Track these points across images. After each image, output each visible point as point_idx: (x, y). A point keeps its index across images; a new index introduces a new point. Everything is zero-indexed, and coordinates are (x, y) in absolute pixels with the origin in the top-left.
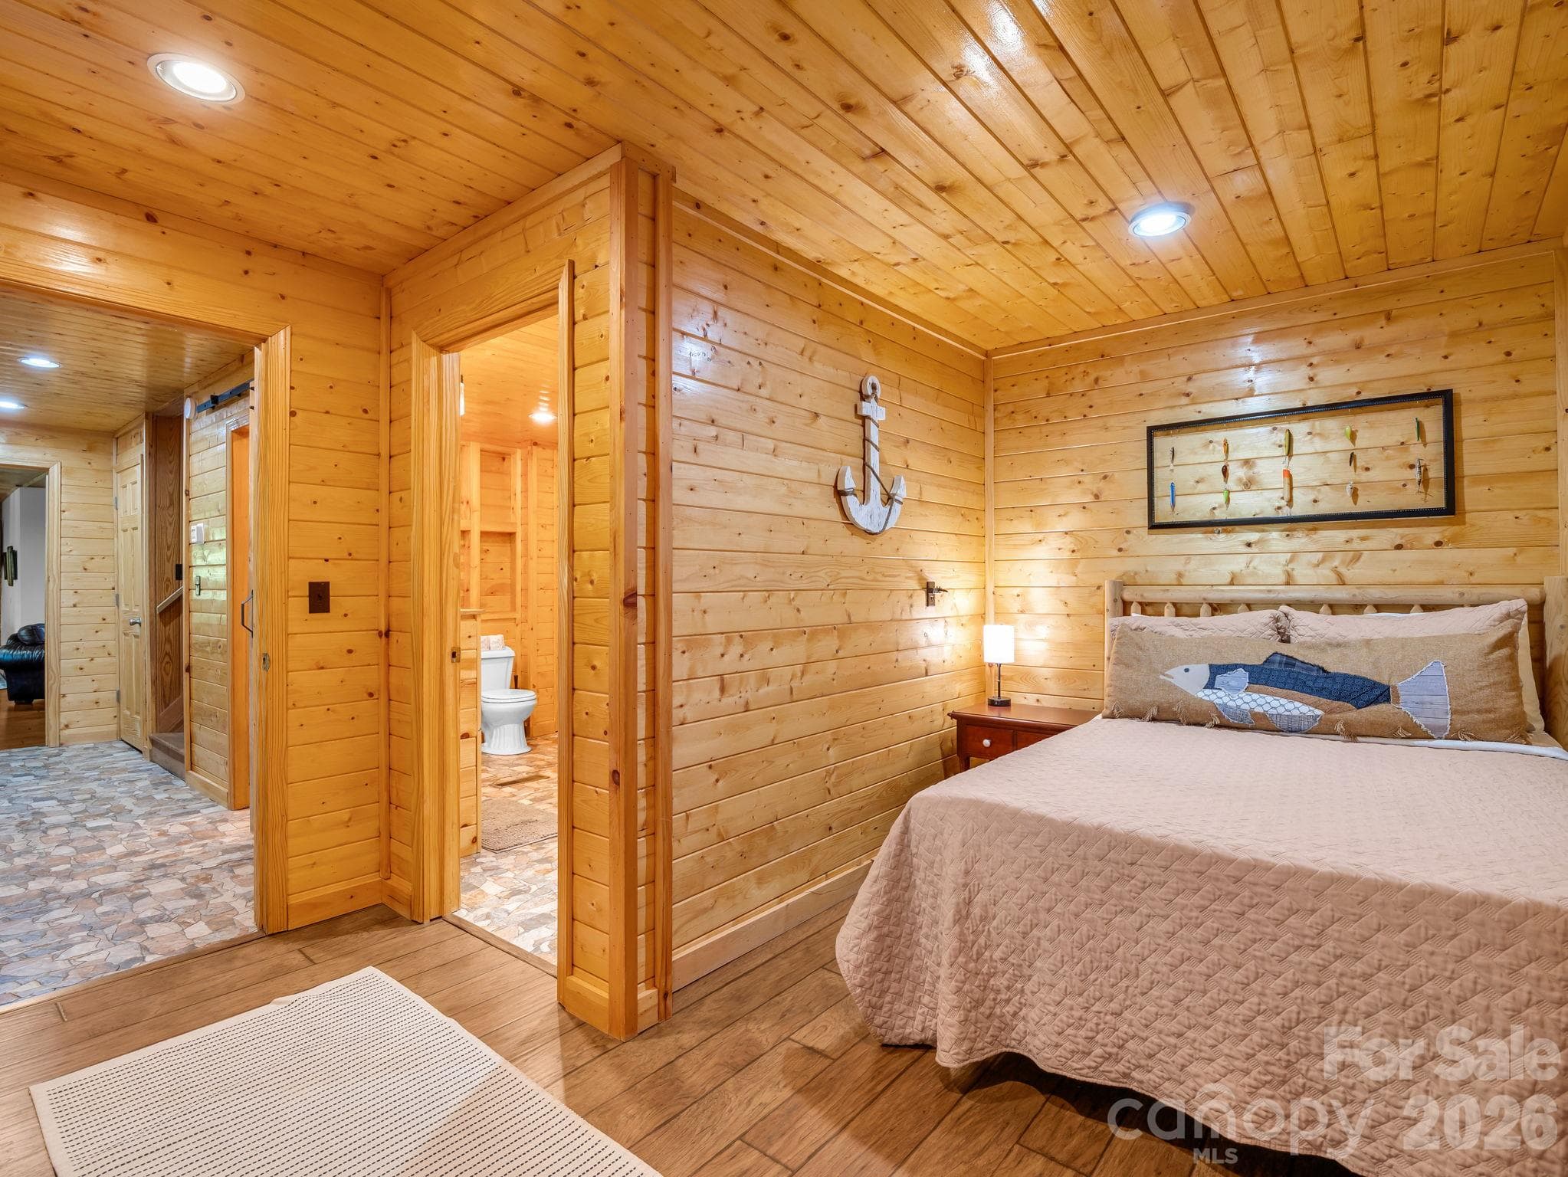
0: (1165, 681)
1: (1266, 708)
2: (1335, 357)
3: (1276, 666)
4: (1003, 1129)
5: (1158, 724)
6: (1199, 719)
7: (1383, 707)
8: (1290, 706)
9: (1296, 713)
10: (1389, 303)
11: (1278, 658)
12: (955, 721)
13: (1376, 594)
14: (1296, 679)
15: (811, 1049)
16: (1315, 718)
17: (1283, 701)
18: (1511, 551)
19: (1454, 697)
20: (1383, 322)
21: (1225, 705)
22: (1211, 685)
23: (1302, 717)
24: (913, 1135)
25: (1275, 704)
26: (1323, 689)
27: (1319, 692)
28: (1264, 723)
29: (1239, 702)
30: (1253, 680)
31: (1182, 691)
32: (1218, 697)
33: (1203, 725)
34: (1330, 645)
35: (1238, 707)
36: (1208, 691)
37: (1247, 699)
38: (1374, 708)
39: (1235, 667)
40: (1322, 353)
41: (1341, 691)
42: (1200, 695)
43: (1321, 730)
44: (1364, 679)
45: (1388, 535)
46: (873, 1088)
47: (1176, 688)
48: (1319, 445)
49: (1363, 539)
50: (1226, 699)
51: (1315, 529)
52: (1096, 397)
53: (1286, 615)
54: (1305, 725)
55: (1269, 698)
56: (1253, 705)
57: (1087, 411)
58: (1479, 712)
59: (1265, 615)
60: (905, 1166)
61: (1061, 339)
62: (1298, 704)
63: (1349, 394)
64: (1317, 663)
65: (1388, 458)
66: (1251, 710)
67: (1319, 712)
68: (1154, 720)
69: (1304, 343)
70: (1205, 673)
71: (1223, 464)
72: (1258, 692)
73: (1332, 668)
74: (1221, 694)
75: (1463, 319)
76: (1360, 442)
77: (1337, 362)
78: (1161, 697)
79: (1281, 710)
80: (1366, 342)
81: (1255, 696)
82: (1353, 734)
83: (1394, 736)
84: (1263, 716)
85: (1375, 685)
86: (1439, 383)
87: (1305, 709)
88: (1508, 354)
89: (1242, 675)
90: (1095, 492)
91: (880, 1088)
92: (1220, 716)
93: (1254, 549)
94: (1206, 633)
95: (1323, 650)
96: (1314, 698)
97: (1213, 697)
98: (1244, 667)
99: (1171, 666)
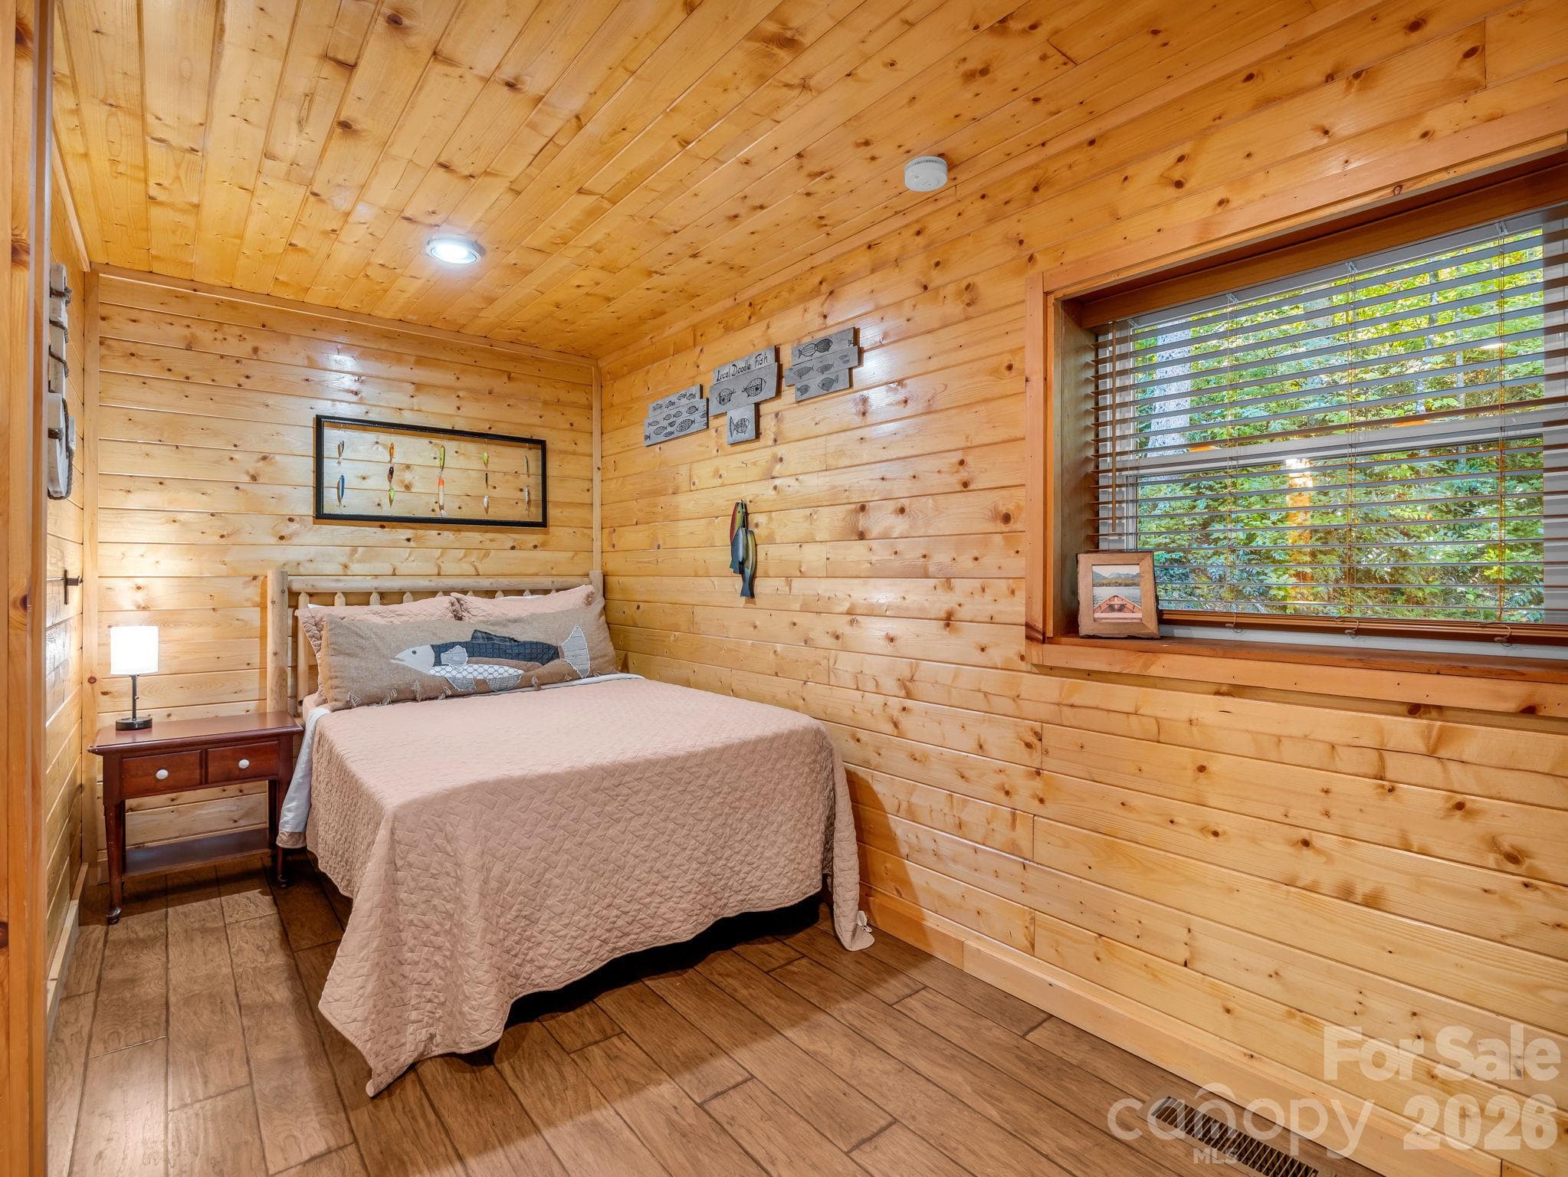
0: (398, 666)
1: (486, 674)
2: (475, 394)
3: (481, 641)
4: (549, 1056)
5: (396, 705)
6: (432, 695)
7: (556, 662)
8: (501, 670)
9: (506, 675)
10: (509, 367)
11: (479, 634)
12: (100, 759)
13: (505, 582)
14: (499, 649)
15: (312, 1159)
16: (518, 676)
17: (496, 667)
18: (570, 554)
19: (591, 649)
20: (505, 379)
21: (454, 678)
22: (438, 662)
23: (510, 677)
24: (512, 1112)
25: (491, 670)
26: (519, 654)
27: (517, 656)
28: (482, 688)
29: (465, 673)
30: (471, 654)
31: (416, 671)
32: (446, 672)
33: (436, 698)
34: (509, 621)
35: (464, 677)
36: (438, 668)
37: (470, 669)
38: (552, 663)
39: (453, 645)
40: (468, 390)
41: (531, 654)
42: (432, 672)
43: (524, 684)
44: (543, 644)
45: (507, 538)
46: (428, 1125)
47: (410, 670)
48: (462, 462)
49: (491, 540)
50: (454, 673)
51: (459, 531)
52: (253, 368)
53: (458, 600)
54: (511, 684)
55: (486, 667)
56: (475, 674)
57: (243, 380)
58: (601, 657)
59: (442, 603)
60: (541, 1127)
61: (211, 288)
62: (506, 668)
63: (482, 428)
64: (506, 635)
65: (507, 481)
66: (475, 679)
67: (521, 672)
68: (393, 702)
69: (454, 378)
70: (431, 656)
71: (390, 466)
72: (477, 663)
73: (521, 638)
74: (449, 669)
75: (547, 393)
76: (491, 467)
77: (477, 400)
78: (397, 680)
79: (496, 675)
80: (495, 390)
81: (476, 666)
82: (541, 684)
83: (562, 681)
84: (484, 682)
85: (549, 647)
86: (539, 434)
87: (512, 671)
88: (572, 425)
89: (460, 652)
90: (252, 472)
91: (432, 1117)
92: (451, 687)
93: (412, 544)
94: (403, 618)
95: (505, 626)
96: (515, 662)
97: (443, 673)
98: (460, 644)
99: (400, 649)
